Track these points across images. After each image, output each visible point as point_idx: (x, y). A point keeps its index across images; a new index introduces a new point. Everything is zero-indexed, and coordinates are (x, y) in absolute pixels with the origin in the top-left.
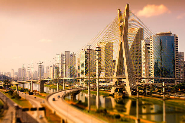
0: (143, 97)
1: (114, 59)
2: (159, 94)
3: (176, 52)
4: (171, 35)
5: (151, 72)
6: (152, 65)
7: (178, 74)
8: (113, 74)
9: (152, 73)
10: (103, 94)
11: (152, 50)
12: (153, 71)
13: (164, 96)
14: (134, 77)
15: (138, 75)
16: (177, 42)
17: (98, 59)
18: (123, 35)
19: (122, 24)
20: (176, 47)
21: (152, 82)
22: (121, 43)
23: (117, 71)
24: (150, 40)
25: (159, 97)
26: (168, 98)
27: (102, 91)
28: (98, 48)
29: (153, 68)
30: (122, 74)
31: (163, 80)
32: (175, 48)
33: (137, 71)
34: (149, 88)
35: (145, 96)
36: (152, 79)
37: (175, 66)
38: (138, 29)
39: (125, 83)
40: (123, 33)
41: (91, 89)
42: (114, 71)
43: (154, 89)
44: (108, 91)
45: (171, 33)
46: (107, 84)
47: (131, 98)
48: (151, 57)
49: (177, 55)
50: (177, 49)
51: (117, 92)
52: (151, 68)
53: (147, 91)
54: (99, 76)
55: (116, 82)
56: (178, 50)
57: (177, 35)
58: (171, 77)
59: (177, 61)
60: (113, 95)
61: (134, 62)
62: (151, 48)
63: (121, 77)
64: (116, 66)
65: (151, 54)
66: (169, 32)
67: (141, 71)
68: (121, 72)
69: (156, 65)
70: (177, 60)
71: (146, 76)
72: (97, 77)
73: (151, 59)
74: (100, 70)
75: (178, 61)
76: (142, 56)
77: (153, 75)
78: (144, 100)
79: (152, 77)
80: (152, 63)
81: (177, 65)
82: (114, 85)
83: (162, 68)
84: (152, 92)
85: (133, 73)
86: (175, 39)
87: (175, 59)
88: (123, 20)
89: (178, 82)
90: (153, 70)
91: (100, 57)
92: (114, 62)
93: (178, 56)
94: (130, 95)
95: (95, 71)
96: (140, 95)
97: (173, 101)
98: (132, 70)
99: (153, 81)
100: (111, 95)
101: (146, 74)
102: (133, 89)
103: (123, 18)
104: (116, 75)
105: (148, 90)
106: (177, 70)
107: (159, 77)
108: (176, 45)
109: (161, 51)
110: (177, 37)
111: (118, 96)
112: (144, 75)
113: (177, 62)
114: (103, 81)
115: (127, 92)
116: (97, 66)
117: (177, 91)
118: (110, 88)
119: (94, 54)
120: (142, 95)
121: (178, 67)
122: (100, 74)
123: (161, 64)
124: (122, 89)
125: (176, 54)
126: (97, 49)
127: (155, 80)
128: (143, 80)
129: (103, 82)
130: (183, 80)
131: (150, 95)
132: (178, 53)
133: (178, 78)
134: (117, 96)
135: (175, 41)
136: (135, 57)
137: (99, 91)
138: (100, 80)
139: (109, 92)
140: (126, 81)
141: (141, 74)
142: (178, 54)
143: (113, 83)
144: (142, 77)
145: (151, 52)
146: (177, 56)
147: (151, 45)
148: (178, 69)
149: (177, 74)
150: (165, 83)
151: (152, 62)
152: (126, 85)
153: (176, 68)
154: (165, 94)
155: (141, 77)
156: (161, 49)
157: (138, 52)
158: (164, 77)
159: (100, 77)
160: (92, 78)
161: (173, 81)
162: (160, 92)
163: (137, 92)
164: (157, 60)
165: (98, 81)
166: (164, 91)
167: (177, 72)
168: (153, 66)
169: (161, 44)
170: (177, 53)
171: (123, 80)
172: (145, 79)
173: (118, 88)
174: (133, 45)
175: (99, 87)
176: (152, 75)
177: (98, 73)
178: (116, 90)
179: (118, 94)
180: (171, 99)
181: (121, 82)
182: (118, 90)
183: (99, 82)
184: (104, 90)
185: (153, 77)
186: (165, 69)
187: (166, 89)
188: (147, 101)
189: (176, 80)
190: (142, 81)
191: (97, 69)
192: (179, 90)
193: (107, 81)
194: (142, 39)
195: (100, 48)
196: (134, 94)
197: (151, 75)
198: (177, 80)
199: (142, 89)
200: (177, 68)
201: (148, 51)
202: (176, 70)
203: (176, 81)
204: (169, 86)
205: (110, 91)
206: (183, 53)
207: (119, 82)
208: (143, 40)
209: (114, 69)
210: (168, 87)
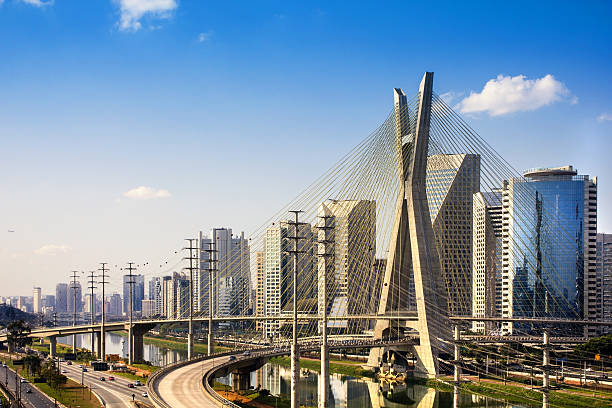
0: (475, 380)
1: (379, 256)
2: (528, 371)
3: (590, 234)
4: (574, 178)
5: (504, 298)
6: (507, 277)
7: (594, 307)
8: (377, 304)
9: (506, 304)
10: (341, 370)
11: (506, 227)
12: (510, 297)
13: (547, 377)
14: (447, 315)
15: (459, 309)
16: (593, 201)
17: (326, 255)
18: (410, 178)
19: (407, 139)
20: (590, 216)
21: (504, 333)
22: (405, 201)
23: (389, 294)
24: (504, 193)
25: (527, 382)
26: (559, 385)
27: (337, 358)
28: (326, 218)
29: (510, 286)
30: (404, 305)
31: (544, 324)
32: (587, 220)
33: (455, 295)
34: (495, 350)
35: (482, 377)
36: (506, 321)
37: (586, 280)
38: (463, 156)
39: (415, 336)
40: (411, 169)
41: (302, 353)
42: (378, 296)
43: (513, 355)
44: (357, 360)
45: (574, 170)
46: (356, 337)
47: (434, 385)
48: (506, 251)
49: (591, 244)
50: (592, 225)
51: (390, 364)
52: (504, 286)
53: (488, 362)
54: (328, 310)
55: (385, 332)
56: (595, 229)
57: (592, 178)
58: (571, 315)
59: (590, 265)
60: (373, 375)
61: (446, 266)
62: (506, 222)
63: (403, 315)
64: (387, 279)
65: (506, 239)
66: (567, 168)
67: (469, 295)
68: (402, 299)
69: (521, 275)
70: (591, 262)
71: (487, 312)
72: (321, 313)
73: (506, 257)
74: (332, 293)
75: (594, 265)
76: (475, 248)
77: (510, 309)
78: (479, 391)
79: (505, 315)
80: (506, 268)
81: (590, 277)
82: (379, 340)
83: (540, 287)
84: (505, 364)
85: (442, 303)
86: (587, 190)
87: (586, 256)
88: (412, 127)
89: (594, 334)
90: (510, 292)
91: (333, 250)
92: (381, 264)
93: (594, 247)
94: (431, 373)
95: (314, 293)
96: (465, 372)
97: (574, 393)
98: (438, 291)
99: (510, 327)
100: (366, 374)
101: (488, 304)
102: (442, 355)
103: (411, 117)
104: (387, 310)
105: (493, 357)
106: (590, 295)
107: (531, 316)
108: (591, 210)
109: (538, 231)
110: (594, 186)
111: (391, 376)
112: (478, 307)
113: (591, 268)
114: (343, 329)
115: (420, 364)
116: (323, 279)
117: (588, 362)
118: (365, 349)
119: (314, 238)
120: (472, 374)
121: (594, 283)
122: (330, 305)
123: (539, 272)
124: (405, 353)
125: (591, 240)
126: (322, 223)
127: (516, 325)
128: (474, 323)
129: (342, 331)
130: (610, 325)
131: (499, 374)
132: (595, 238)
133: (594, 318)
134: (388, 375)
135: (587, 196)
136: (449, 249)
137: (326, 360)
138: (331, 324)
139: (362, 364)
141: (469, 304)
142: (594, 241)
143: (376, 334)
144: (474, 314)
145: (504, 233)
146: (591, 246)
147: (504, 210)
148: (594, 289)
149: (590, 307)
150: (550, 335)
151: (507, 266)
152: (417, 341)
153: (586, 286)
154: (547, 369)
155: (470, 314)
156: (539, 225)
157: (460, 232)
158: (548, 315)
159: (333, 315)
160: (305, 316)
161: (577, 330)
162: (533, 365)
163: (456, 363)
164: (526, 261)
165: (323, 326)
166: (545, 363)
167: (590, 301)
168: (510, 281)
169: (538, 207)
170: (591, 238)
171: (409, 324)
172: (483, 321)
173: (391, 352)
174: (445, 211)
175: (326, 347)
176: (506, 310)
177: (324, 302)
178: (385, 355)
179: (392, 370)
180: (567, 386)
181: (402, 330)
182: (393, 358)
183: (328, 330)
184: (345, 358)
185: (510, 315)
186: (551, 290)
187: (551, 354)
188: (490, 392)
189: (585, 324)
190: (474, 329)
191: (323, 288)
192: (597, 357)
193: (355, 327)
194: (477, 189)
195: (333, 218)
196: (444, 370)
197: (503, 310)
198: (590, 325)
199: (471, 355)
200: (592, 286)
201: (497, 231)
202: (586, 293)
203: (586, 328)
204: (563, 345)
205: (365, 361)
207: (395, 332)
208: (478, 194)
209: (379, 288)
210: (559, 348)
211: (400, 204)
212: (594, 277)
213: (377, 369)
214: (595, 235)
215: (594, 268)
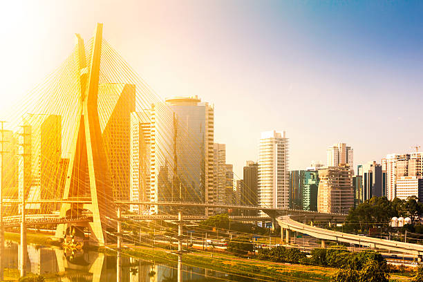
0: (132, 247)
1: (63, 156)
2: (168, 240)
3: (210, 144)
4: (199, 104)
5: (152, 188)
6: (154, 173)
7: (212, 194)
8: (62, 192)
9: (153, 192)
10: (35, 241)
11: (153, 137)
12: (156, 187)
13: (181, 244)
14: (112, 200)
15: (121, 196)
16: (211, 121)
17: (24, 155)
18: (86, 99)
19: (84, 71)
20: (209, 131)
21: (153, 213)
22: (82, 117)
23: (71, 185)
24: (152, 113)
25: (167, 248)
26: (189, 249)
27: (33, 232)
28: (24, 127)
29: (156, 179)
30: (82, 193)
31: (179, 207)
32: (207, 133)
33: (118, 185)
34: (146, 225)
35: (137, 244)
36: (153, 204)
37: (207, 175)
38: (124, 85)
39: (89, 215)
40: (87, 93)
41: (6, 228)
42: (63, 186)
43: (158, 229)
44: (47, 233)
45: (199, 98)
46: (47, 216)
47: (103, 251)
48: (153, 154)
49: (210, 150)
50: (210, 137)
51: (72, 236)
52: (152, 179)
53: (142, 233)
54: (26, 196)
55: (68, 212)
56: (212, 140)
57: (211, 105)
58: (197, 200)
59: (210, 165)
60: (59, 244)
61: (112, 164)
62: (153, 133)
63: (81, 200)
64: (69, 173)
65: (153, 146)
66: (194, 97)
67: (127, 186)
68: (80, 188)
69: (164, 171)
70: (210, 163)
71: (141, 198)
72: (21, 198)
73: (153, 159)
74: (29, 183)
75: (212, 165)
76: (132, 152)
77: (156, 196)
78: (135, 254)
79: (153, 200)
80: (153, 167)
81: (209, 173)
82: (64, 218)
83: (176, 180)
84: (153, 235)
85: (109, 191)
86: (207, 112)
87: (207, 159)
88: (87, 62)
89: (212, 213)
90: (156, 184)
91: (30, 151)
92: (65, 162)
93: (212, 152)
94: (101, 242)
95: (15, 183)
96: (125, 241)
97: (199, 255)
98: (106, 183)
99: (156, 209)
100: (54, 243)
101: (141, 192)
102: (108, 229)
103: (87, 56)
104: (69, 196)
105: (144, 230)
106: (209, 186)
107: (170, 201)
108: (210, 127)
109: (175, 140)
110: (212, 110)
111: (72, 245)
112: (134, 195)
113: (210, 171)
114: (37, 210)
115: (93, 235)
116: (22, 172)
117: (208, 233)
118: (54, 225)
119: (15, 142)
120: (130, 242)
121: (212, 177)
122: (28, 192)
123: (175, 170)
124: (82, 228)
125: (210, 148)
126: (22, 131)
127: (160, 208)
128: (131, 206)
129: (36, 212)
130: (222, 207)
131: (148, 242)
132: (212, 146)
133: (212, 203)
134: (70, 244)
135: (207, 117)
136: (114, 153)
137: (25, 233)
138: (28, 207)
139: (51, 236)
140: (93, 208)
141: (128, 192)
142: (212, 148)
143: (61, 214)
144: (131, 199)
145: (152, 142)
146: (210, 152)
147: (152, 125)
148: (212, 182)
149: (209, 194)
150: (183, 214)
151: (154, 165)
152: (91, 219)
153: (207, 180)
154: (181, 238)
155: (128, 199)
156: (176, 136)
157: (121, 140)
158: (182, 200)
159: (29, 200)
160: (9, 200)
161: (201, 211)
162: (172, 236)
163: (118, 235)
164: (167, 162)
165: (22, 208)
166: (179, 234)
167: (209, 190)
168: (156, 175)
169: (175, 123)
170: (210, 146)
171: (85, 207)
172: (138, 204)
173: (73, 227)
174: (111, 124)
175: (25, 223)
176: (153, 196)
177: (23, 190)
178: (68, 229)
179: (73, 240)
180: (194, 250)
181: (81, 211)
182: (74, 231)
183: (26, 211)
184: (39, 232)
185: (156, 200)
186: (184, 182)
187: (184, 228)
188: (142, 255)
189: (206, 207)
190: (131, 210)
191: (23, 180)
192: (214, 230)
193: (46, 209)
194: (133, 109)
195: (30, 126)
196: (110, 240)
197: (151, 196)
198: (210, 207)
199: (129, 229)
200: (211, 179)
201: (145, 137)
202: (207, 184)
203: (207, 209)
204: (191, 222)
205: (54, 234)
206: (224, 145)
207: (76, 212)
208: (134, 113)
209: (63, 180)
210: (189, 223)
211: (79, 118)
212: (212, 173)
213: (62, 240)
214: (212, 144)
215: (212, 167)
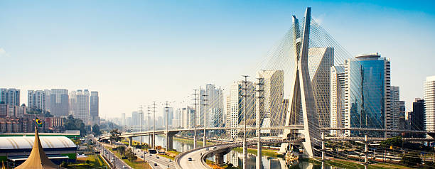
0: (332, 159)
1: (285, 97)
2: (358, 155)
3: (387, 86)
4: (379, 59)
5: (346, 118)
6: (347, 108)
7: (389, 122)
8: (285, 121)
9: (347, 121)
10: (267, 154)
11: (347, 83)
12: (349, 118)
13: (367, 158)
14: (318, 127)
15: (324, 124)
16: (389, 70)
17: (259, 97)
18: (300, 59)
19: (299, 40)
20: (387, 78)
22: (298, 71)
23: (290, 117)
24: (345, 66)
25: (357, 160)
26: (372, 161)
27: (265, 148)
28: (260, 79)
29: (349, 112)
30: (298, 122)
31: (365, 131)
32: (385, 79)
33: (322, 117)
34: (342, 144)
35: (335, 157)
36: (347, 129)
37: (385, 109)
38: (326, 48)
39: (303, 137)
40: (301, 55)
41: (249, 146)
42: (285, 117)
43: (350, 147)
44: (275, 149)
45: (379, 55)
46: (275, 138)
47: (312, 161)
48: (346, 95)
49: (388, 91)
50: (388, 82)
51: (291, 151)
52: (346, 112)
53: (339, 150)
54: (261, 125)
55: (289, 135)
56: (390, 84)
57: (388, 59)
58: (378, 127)
59: (387, 101)
60: (283, 156)
61: (318, 102)
62: (347, 80)
63: (297, 127)
64: (289, 109)
65: (347, 89)
66: (376, 54)
67: (329, 117)
68: (296, 119)
69: (354, 107)
71: (338, 125)
72: (257, 126)
73: (346, 98)
74: (263, 116)
75: (389, 101)
76: (332, 93)
77: (349, 124)
78: (334, 164)
79: (346, 127)
80: (347, 104)
81: (387, 107)
82: (285, 139)
83: (363, 113)
84: (347, 151)
85: (316, 121)
86: (385, 64)
87: (386, 97)
88: (301, 34)
89: (390, 136)
90: (349, 115)
91: (263, 95)
92: (286, 102)
93: (389, 93)
94: (311, 155)
95: (254, 116)
96: (327, 155)
97: (380, 165)
98: (314, 115)
99: (349, 132)
100: (279, 156)
101: (338, 121)
102: (316, 147)
103: (301, 29)
104: (289, 124)
105: (341, 148)
107: (359, 127)
108: (387, 75)
109: (362, 85)
110: (389, 63)
112: (333, 124)
115: (305, 151)
116: (259, 109)
117: (387, 150)
118: (279, 144)
119: (254, 89)
120: (331, 156)
121: (389, 110)
122: (262, 122)
123: (363, 105)
124: (298, 146)
125: (387, 89)
126: (258, 82)
127: (352, 132)
128: (331, 131)
129: (268, 135)
130: (397, 132)
131: (344, 156)
132: (389, 88)
133: (389, 128)
134: (290, 157)
135: (385, 67)
136: (319, 94)
137: (260, 149)
138: (262, 131)
139: (277, 151)
140: (305, 133)
141: (329, 122)
143: (284, 136)
144: (332, 127)
145: (345, 86)
147: (345, 75)
149: (387, 122)
150: (368, 136)
151: (347, 102)
152: (304, 140)
153: (385, 112)
154: (367, 153)
155: (329, 126)
156: (363, 82)
157: (324, 86)
158: (367, 127)
159: (263, 127)
160: (250, 127)
161: (382, 134)
162: (360, 151)
163: (323, 150)
164: (356, 100)
165: (259, 132)
166: (366, 151)
167: (387, 119)
168: (349, 110)
169: (362, 73)
171: (300, 131)
172: (336, 130)
173: (291, 145)
174: (317, 76)
175: (260, 142)
176: (347, 124)
177: (259, 121)
178: (288, 147)
179: (292, 154)
180: (377, 162)
181: (297, 134)
182: (292, 148)
183: (261, 134)
184: (269, 148)
185: (349, 127)
186: (369, 114)
187: (369, 146)
189: (385, 131)
190: (331, 134)
191: (259, 114)
192: (391, 148)
193: (274, 133)
194: (332, 65)
195: (263, 79)
196: (317, 154)
198: (388, 131)
199: (330, 147)
200: (388, 112)
201: (342, 85)
202: (386, 115)
203: (385, 133)
204: (374, 142)
205: (279, 150)
206: (398, 87)
207: (293, 135)
208: (333, 67)
209: (285, 113)
210: (372, 143)
211: (295, 72)
212: (389, 107)
213: (285, 154)
214: (389, 86)
215: (389, 103)
